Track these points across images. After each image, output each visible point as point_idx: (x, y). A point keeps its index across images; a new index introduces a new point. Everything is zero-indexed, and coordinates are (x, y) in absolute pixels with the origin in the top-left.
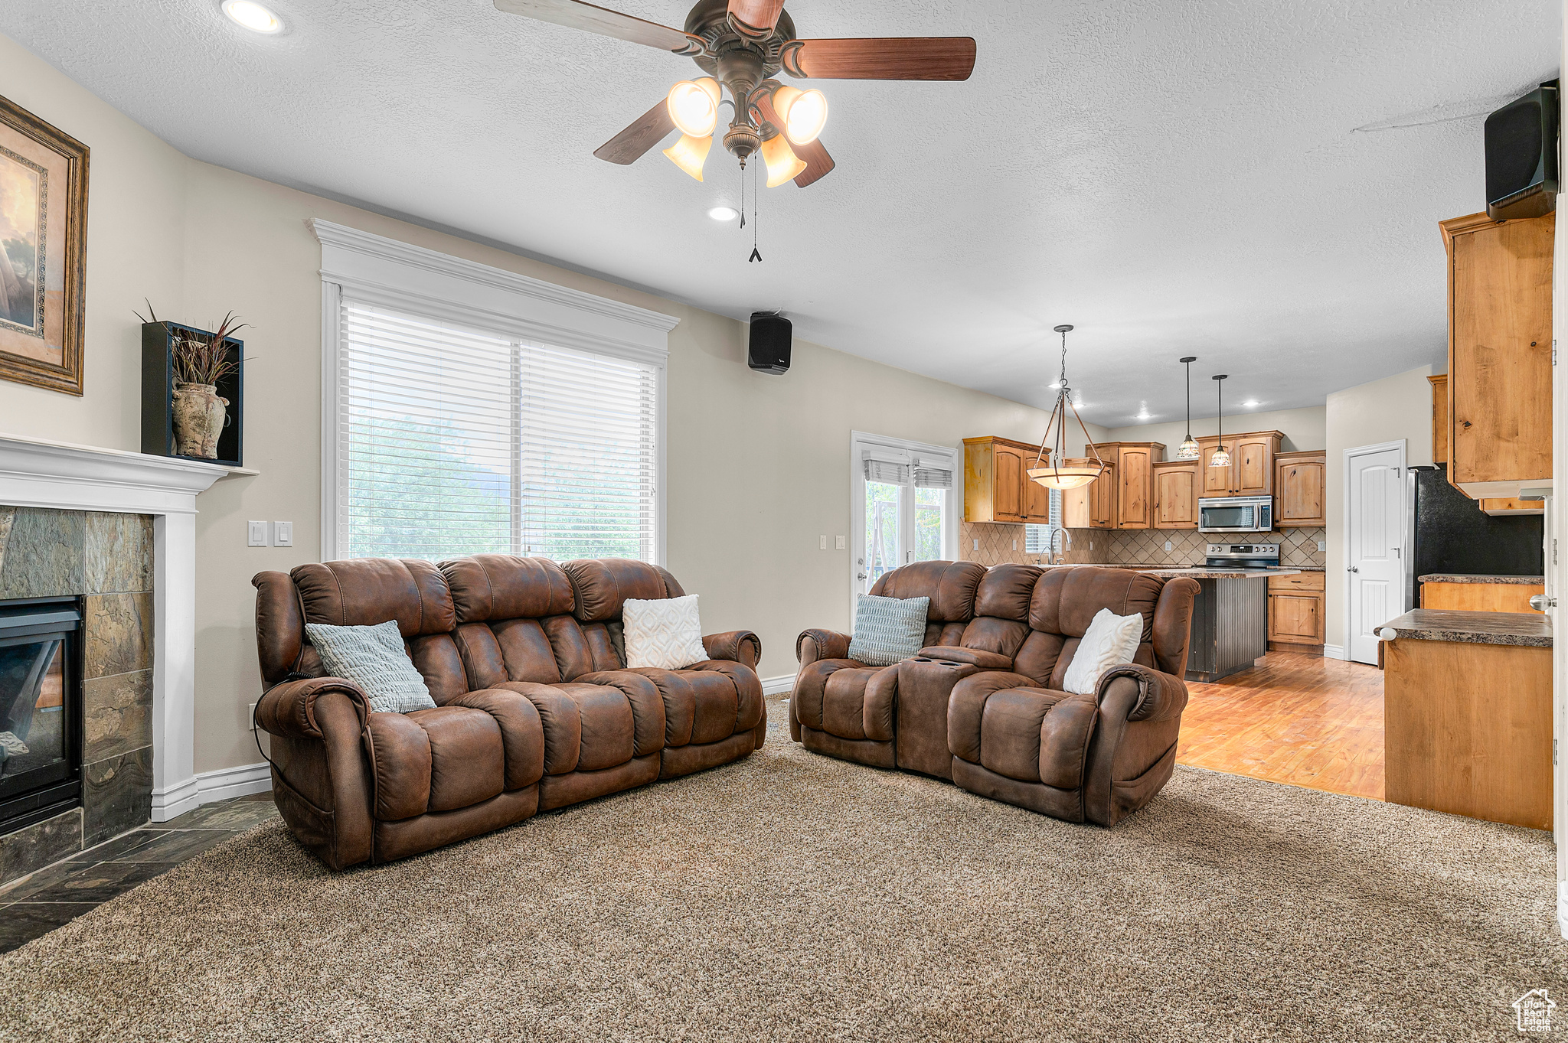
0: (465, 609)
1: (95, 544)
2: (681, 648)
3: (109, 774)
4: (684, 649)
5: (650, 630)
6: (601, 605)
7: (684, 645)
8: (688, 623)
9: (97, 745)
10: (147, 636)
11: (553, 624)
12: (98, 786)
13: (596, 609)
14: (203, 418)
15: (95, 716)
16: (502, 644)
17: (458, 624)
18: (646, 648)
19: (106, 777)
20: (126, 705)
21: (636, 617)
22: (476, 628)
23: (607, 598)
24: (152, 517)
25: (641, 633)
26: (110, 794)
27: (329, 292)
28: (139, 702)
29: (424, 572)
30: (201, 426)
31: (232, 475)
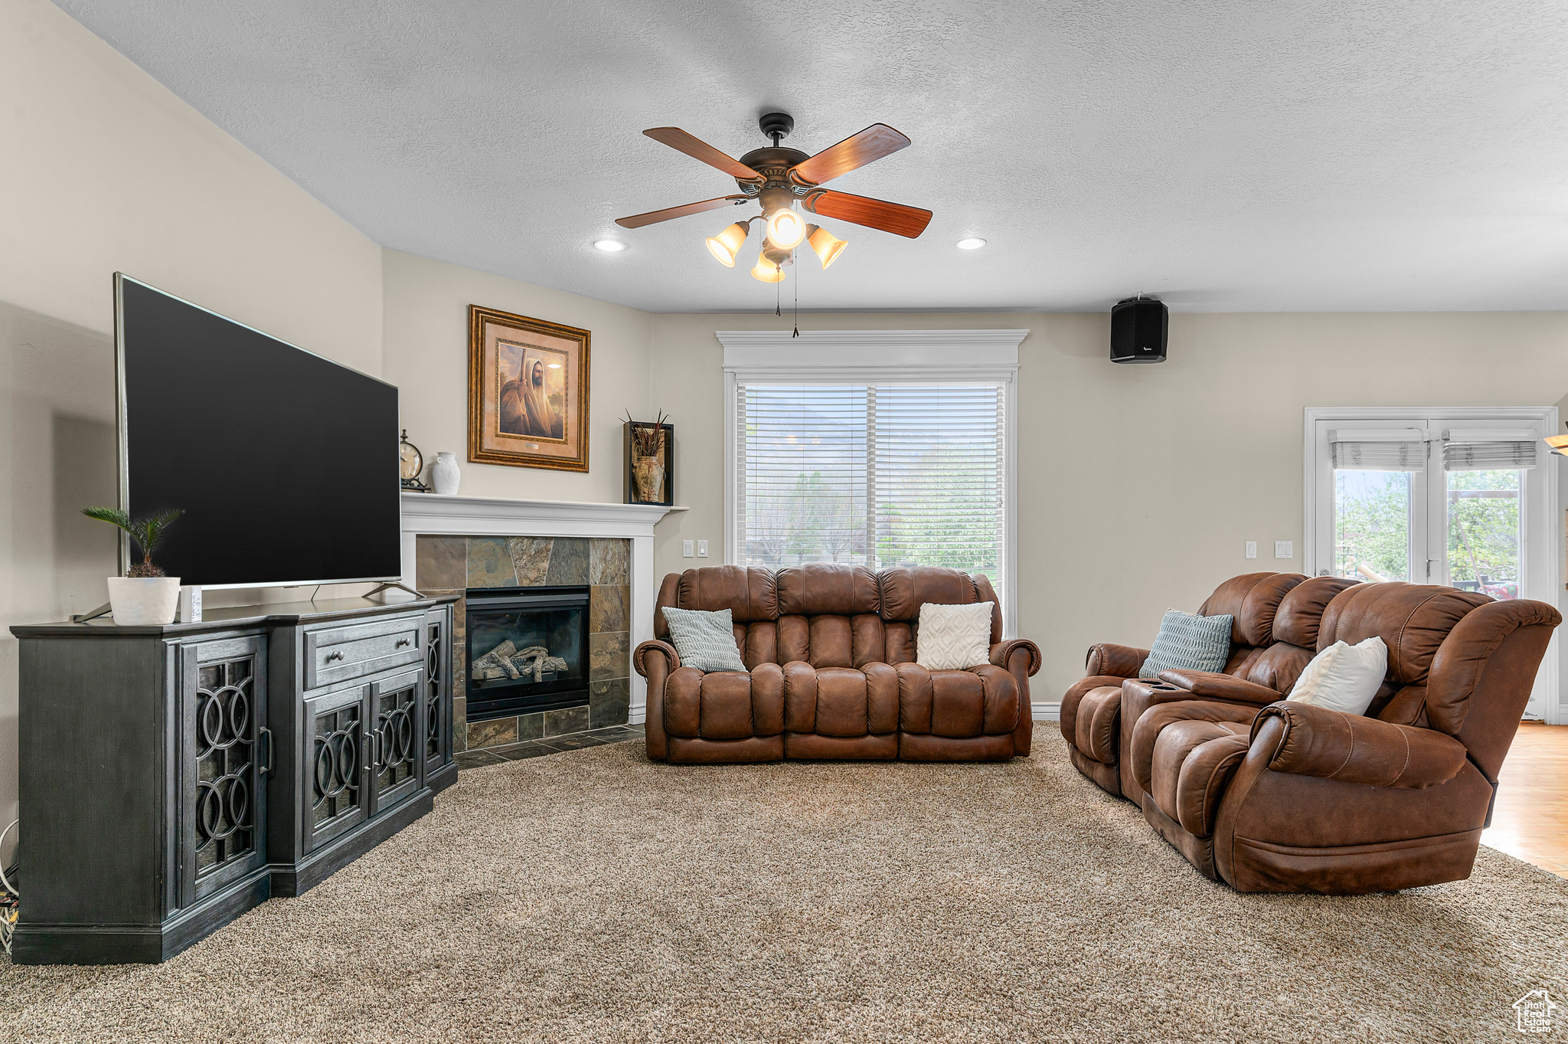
0: (784, 604)
1: (595, 557)
2: (962, 650)
3: (604, 690)
4: (964, 651)
5: (937, 631)
6: (899, 607)
7: (965, 648)
8: (973, 628)
9: (597, 672)
10: (626, 611)
11: (860, 619)
12: (597, 695)
13: (894, 610)
14: (647, 478)
15: (596, 654)
16: (812, 631)
17: (781, 615)
18: (931, 648)
19: (602, 691)
20: (613, 651)
21: (927, 619)
22: (793, 619)
23: (904, 601)
24: (629, 540)
25: (929, 634)
26: (605, 701)
27: (728, 378)
28: (622, 651)
29: (757, 576)
30: (646, 483)
31: (672, 512)
